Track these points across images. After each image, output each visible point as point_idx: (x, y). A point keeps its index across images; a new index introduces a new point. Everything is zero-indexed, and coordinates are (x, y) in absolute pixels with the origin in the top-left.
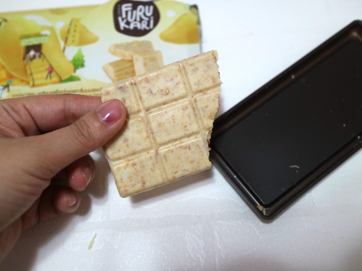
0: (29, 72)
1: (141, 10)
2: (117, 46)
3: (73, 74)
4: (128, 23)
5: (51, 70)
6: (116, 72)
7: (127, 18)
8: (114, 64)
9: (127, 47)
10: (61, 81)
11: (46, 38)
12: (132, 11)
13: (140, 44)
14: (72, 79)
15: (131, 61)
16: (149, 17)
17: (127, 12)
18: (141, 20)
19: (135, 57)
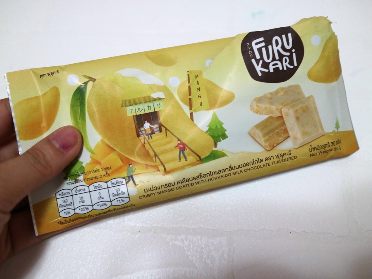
0: (152, 154)
1: (277, 44)
2: (259, 100)
3: (214, 149)
4: (266, 65)
5: (182, 147)
6: (265, 135)
7: (262, 58)
8: (262, 126)
9: (271, 98)
10: (201, 160)
11: (161, 103)
12: (266, 47)
13: (286, 91)
14: (214, 156)
15: (281, 117)
16: (289, 51)
17: (260, 50)
18: (281, 56)
19: (285, 110)
